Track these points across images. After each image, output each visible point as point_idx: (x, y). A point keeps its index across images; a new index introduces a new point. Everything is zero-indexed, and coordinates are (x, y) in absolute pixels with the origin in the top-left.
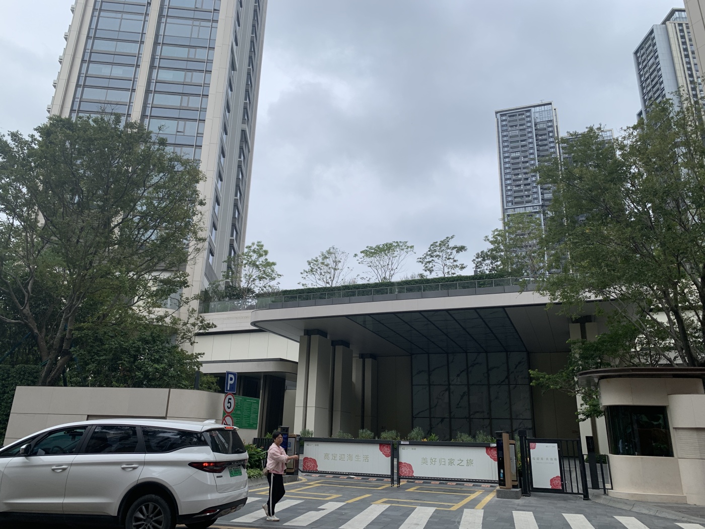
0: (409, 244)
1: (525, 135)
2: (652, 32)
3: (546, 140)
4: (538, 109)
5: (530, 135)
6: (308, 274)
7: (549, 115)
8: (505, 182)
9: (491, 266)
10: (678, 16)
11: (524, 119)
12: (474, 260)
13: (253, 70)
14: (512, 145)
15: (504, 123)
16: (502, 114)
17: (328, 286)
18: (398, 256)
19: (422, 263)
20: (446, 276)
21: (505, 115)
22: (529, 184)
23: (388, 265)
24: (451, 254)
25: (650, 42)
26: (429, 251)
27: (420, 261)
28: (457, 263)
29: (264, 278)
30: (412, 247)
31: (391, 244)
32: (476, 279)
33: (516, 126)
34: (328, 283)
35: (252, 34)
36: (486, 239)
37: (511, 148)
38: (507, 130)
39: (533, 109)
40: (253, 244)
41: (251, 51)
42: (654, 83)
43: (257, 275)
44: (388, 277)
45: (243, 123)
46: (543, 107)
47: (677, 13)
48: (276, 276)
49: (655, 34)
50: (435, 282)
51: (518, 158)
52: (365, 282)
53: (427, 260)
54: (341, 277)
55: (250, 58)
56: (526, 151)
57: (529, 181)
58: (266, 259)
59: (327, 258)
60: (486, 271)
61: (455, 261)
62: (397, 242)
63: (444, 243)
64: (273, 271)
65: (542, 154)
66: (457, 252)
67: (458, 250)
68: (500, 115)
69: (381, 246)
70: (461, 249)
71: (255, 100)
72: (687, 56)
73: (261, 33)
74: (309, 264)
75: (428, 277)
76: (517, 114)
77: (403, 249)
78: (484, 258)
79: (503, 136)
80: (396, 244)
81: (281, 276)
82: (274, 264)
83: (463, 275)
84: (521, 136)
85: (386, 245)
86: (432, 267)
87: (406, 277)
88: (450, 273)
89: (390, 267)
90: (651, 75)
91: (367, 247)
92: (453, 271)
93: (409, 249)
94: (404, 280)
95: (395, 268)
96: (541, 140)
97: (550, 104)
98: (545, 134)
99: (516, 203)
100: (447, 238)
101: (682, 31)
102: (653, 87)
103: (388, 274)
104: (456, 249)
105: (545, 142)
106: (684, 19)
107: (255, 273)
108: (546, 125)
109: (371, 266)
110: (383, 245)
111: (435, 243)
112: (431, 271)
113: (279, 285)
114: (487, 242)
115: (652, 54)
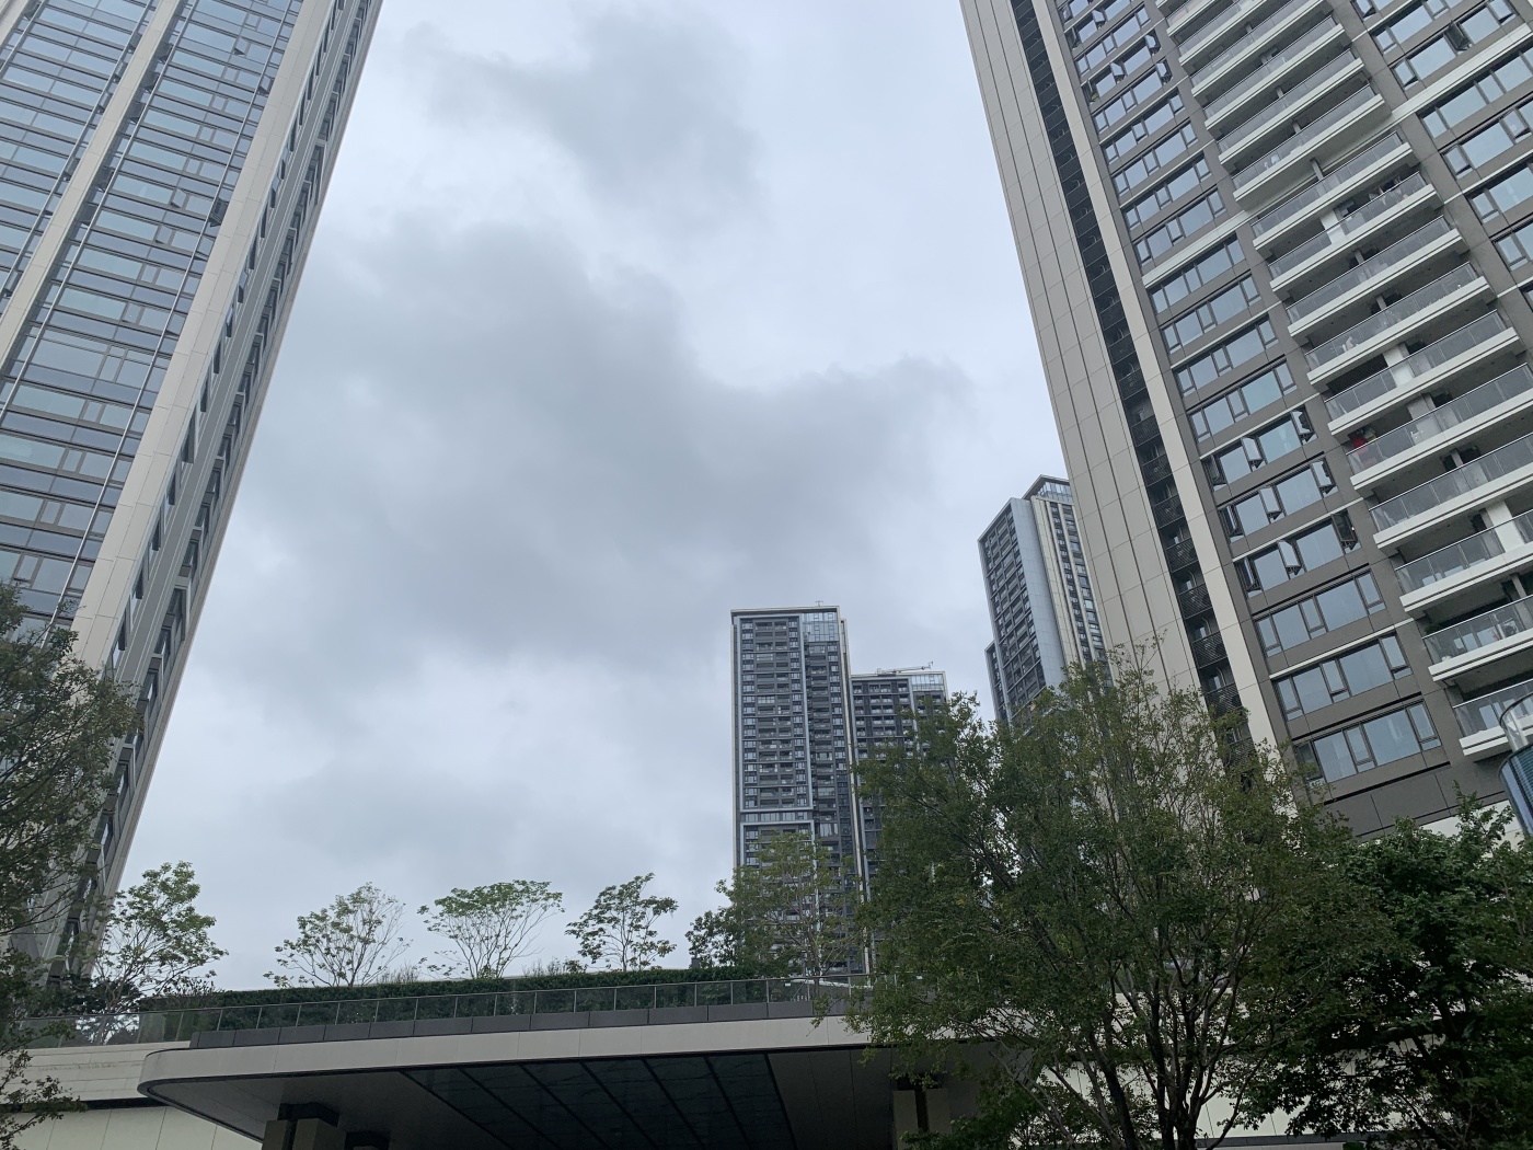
0: (550, 889)
1: (786, 665)
2: (1008, 509)
3: (824, 678)
4: (811, 617)
5: (795, 665)
6: (294, 952)
7: (832, 632)
8: (743, 757)
9: (725, 947)
10: (1049, 489)
11: (784, 634)
12: (690, 933)
13: (228, 464)
14: (760, 681)
15: (748, 636)
16: (744, 618)
17: (343, 983)
18: (524, 915)
19: (578, 935)
20: (629, 969)
21: (750, 621)
22: (789, 765)
23: (498, 936)
24: (642, 917)
25: (1005, 526)
26: (596, 908)
27: (574, 932)
28: (654, 939)
29: (175, 957)
30: (557, 896)
31: (510, 887)
32: (695, 979)
33: (770, 644)
34: (342, 975)
35: (241, 390)
36: (721, 887)
37: (759, 687)
38: (751, 651)
39: (802, 616)
40: (166, 868)
41: (229, 424)
42: (1013, 598)
43: (157, 949)
44: (494, 967)
45: (182, 574)
46: (821, 614)
47: (1047, 484)
48: (210, 954)
49: (1015, 512)
50: (605, 983)
51: (770, 708)
52: (438, 976)
53: (590, 930)
54: (378, 962)
55: (227, 438)
56: (787, 697)
57: (790, 758)
58: (191, 909)
59: (350, 912)
60: (714, 959)
61: (651, 934)
62: (524, 883)
63: (629, 891)
64: (202, 940)
65: (817, 705)
66: (656, 912)
67: (658, 907)
68: (741, 619)
69: (485, 891)
70: (666, 905)
71: (219, 527)
72: (1066, 559)
73: (260, 393)
74: (303, 926)
75: (588, 971)
76: (773, 621)
77: (535, 901)
78: (711, 929)
79: (745, 662)
80: (520, 888)
81: (221, 953)
82: (209, 922)
83: (665, 967)
84: (779, 665)
85: (499, 887)
86: (599, 946)
87: (536, 966)
88: (638, 962)
89: (501, 941)
90: (1008, 583)
91: (453, 891)
92: (643, 958)
93: (551, 901)
94: (532, 973)
95: (511, 945)
96: (815, 678)
97: (834, 610)
98: (823, 668)
99: (764, 803)
100: (637, 878)
101: (1056, 515)
102: (1013, 605)
103: (495, 957)
104: (654, 906)
105: (824, 683)
106: (1060, 497)
107: (153, 944)
108: (826, 649)
109: (456, 937)
110: (492, 887)
111: (609, 889)
112: (595, 955)
113: (212, 978)
114: (723, 894)
115: (1010, 547)
